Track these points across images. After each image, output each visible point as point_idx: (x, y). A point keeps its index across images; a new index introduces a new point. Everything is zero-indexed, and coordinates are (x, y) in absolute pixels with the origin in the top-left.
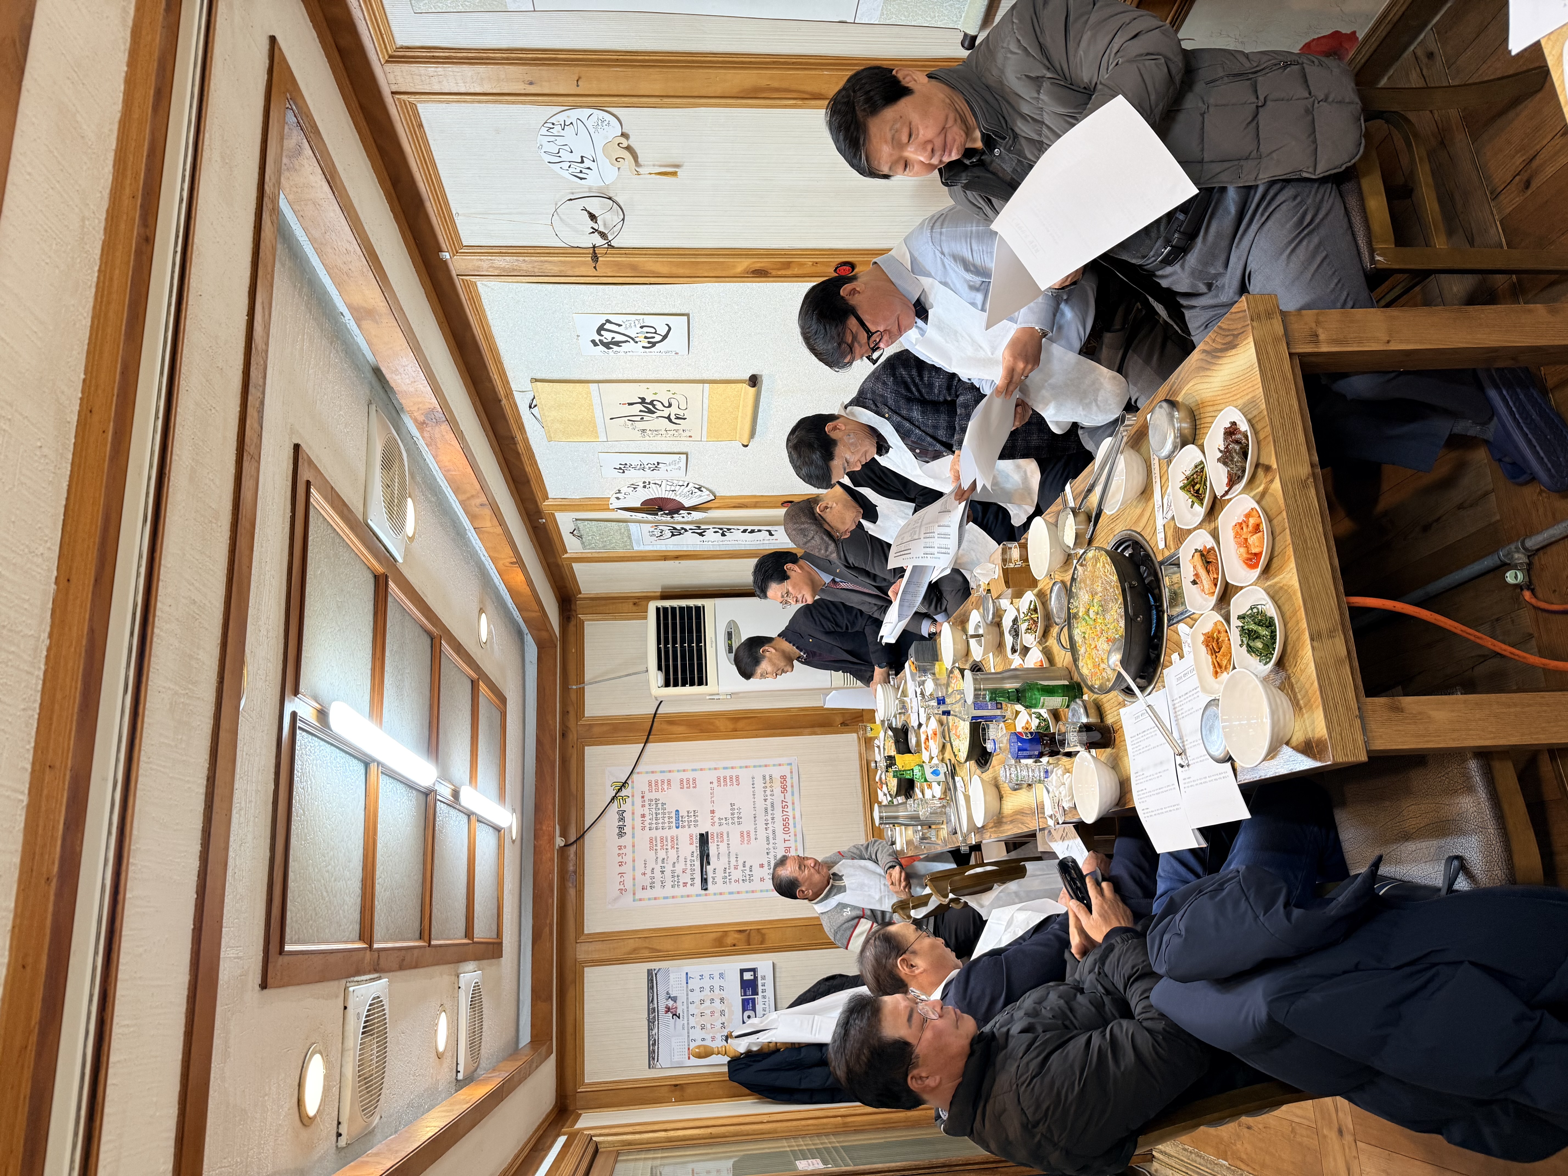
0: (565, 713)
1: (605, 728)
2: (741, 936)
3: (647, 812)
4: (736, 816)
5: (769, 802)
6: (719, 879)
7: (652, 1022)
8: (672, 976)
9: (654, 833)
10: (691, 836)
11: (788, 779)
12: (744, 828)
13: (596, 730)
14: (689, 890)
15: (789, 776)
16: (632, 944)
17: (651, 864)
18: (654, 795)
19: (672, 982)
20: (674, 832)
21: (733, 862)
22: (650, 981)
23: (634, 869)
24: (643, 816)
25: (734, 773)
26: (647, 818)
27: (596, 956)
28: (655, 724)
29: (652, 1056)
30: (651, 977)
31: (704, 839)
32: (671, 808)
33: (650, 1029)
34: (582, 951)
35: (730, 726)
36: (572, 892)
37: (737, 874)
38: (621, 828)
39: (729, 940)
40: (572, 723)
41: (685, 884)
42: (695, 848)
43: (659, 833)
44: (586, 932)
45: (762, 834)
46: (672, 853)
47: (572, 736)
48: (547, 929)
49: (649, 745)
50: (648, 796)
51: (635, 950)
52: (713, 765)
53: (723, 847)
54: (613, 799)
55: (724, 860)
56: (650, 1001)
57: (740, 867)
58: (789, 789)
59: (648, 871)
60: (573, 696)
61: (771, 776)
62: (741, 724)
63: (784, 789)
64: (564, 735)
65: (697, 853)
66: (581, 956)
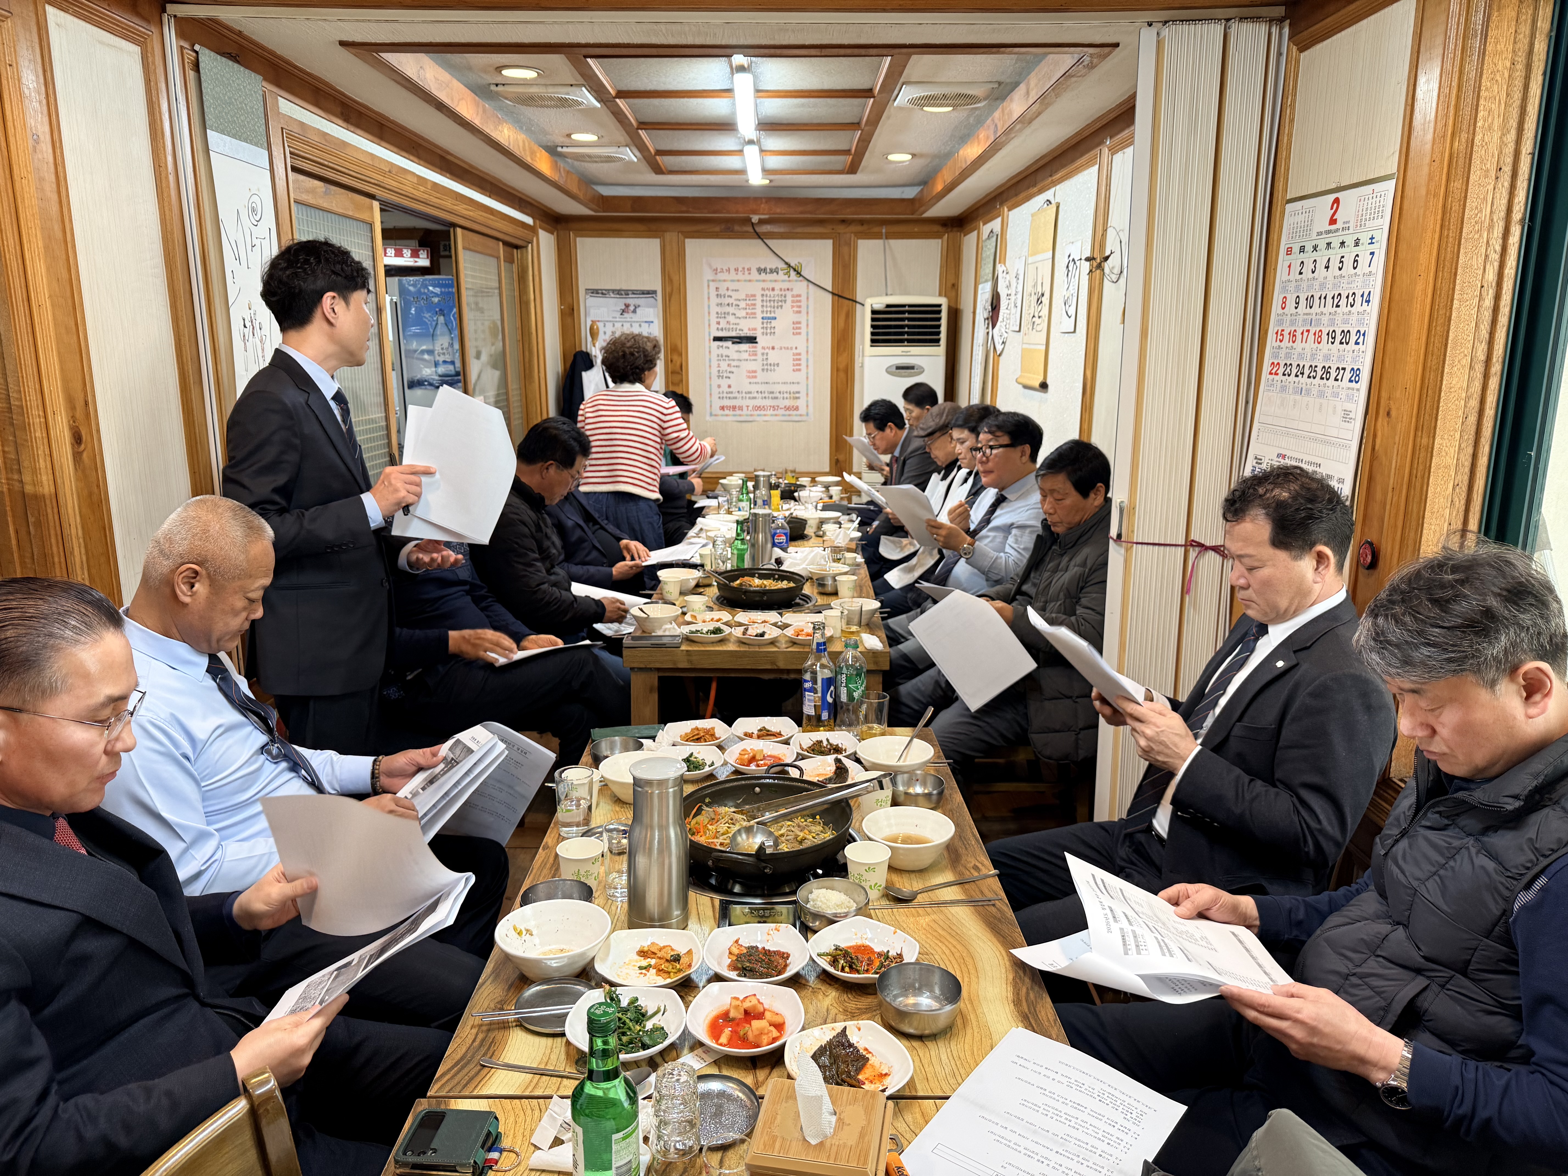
0: (862, 222)
1: (847, 258)
2: (678, 368)
3: (776, 292)
4: (769, 367)
5: (778, 395)
6: (721, 351)
7: (619, 292)
8: (651, 310)
9: (759, 298)
10: (755, 329)
11: (795, 412)
12: (759, 374)
13: (845, 250)
14: (714, 326)
15: (798, 413)
16: (675, 278)
17: (735, 295)
18: (789, 299)
19: (647, 310)
20: (759, 315)
21: (733, 363)
22: (648, 292)
23: (732, 281)
24: (773, 289)
25: (803, 367)
26: (772, 293)
27: (668, 248)
28: (847, 302)
29: (595, 292)
30: (651, 293)
31: (752, 340)
32: (778, 313)
33: (613, 291)
34: (671, 236)
35: (842, 366)
36: (717, 229)
37: (724, 366)
38: (765, 270)
39: (675, 357)
40: (854, 228)
41: (718, 323)
42: (746, 332)
43: (759, 303)
44: (687, 240)
45: (754, 388)
46: (743, 313)
47: (841, 229)
48: (684, 209)
49: (830, 296)
50: (789, 294)
51: (671, 281)
52: (811, 349)
53: (745, 356)
54: (786, 263)
55: (735, 356)
56: (634, 292)
57: (729, 369)
58: (788, 412)
59: (730, 293)
60: (876, 229)
61: (798, 398)
62: (842, 375)
63: (788, 408)
64: (843, 221)
65: (742, 334)
66: (668, 236)
